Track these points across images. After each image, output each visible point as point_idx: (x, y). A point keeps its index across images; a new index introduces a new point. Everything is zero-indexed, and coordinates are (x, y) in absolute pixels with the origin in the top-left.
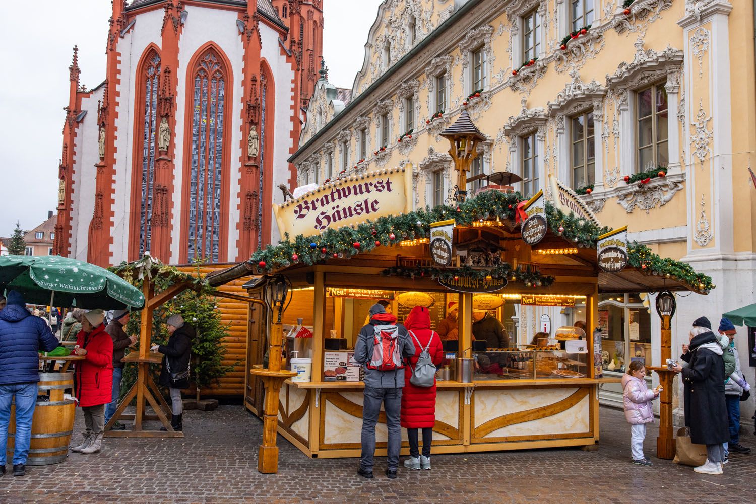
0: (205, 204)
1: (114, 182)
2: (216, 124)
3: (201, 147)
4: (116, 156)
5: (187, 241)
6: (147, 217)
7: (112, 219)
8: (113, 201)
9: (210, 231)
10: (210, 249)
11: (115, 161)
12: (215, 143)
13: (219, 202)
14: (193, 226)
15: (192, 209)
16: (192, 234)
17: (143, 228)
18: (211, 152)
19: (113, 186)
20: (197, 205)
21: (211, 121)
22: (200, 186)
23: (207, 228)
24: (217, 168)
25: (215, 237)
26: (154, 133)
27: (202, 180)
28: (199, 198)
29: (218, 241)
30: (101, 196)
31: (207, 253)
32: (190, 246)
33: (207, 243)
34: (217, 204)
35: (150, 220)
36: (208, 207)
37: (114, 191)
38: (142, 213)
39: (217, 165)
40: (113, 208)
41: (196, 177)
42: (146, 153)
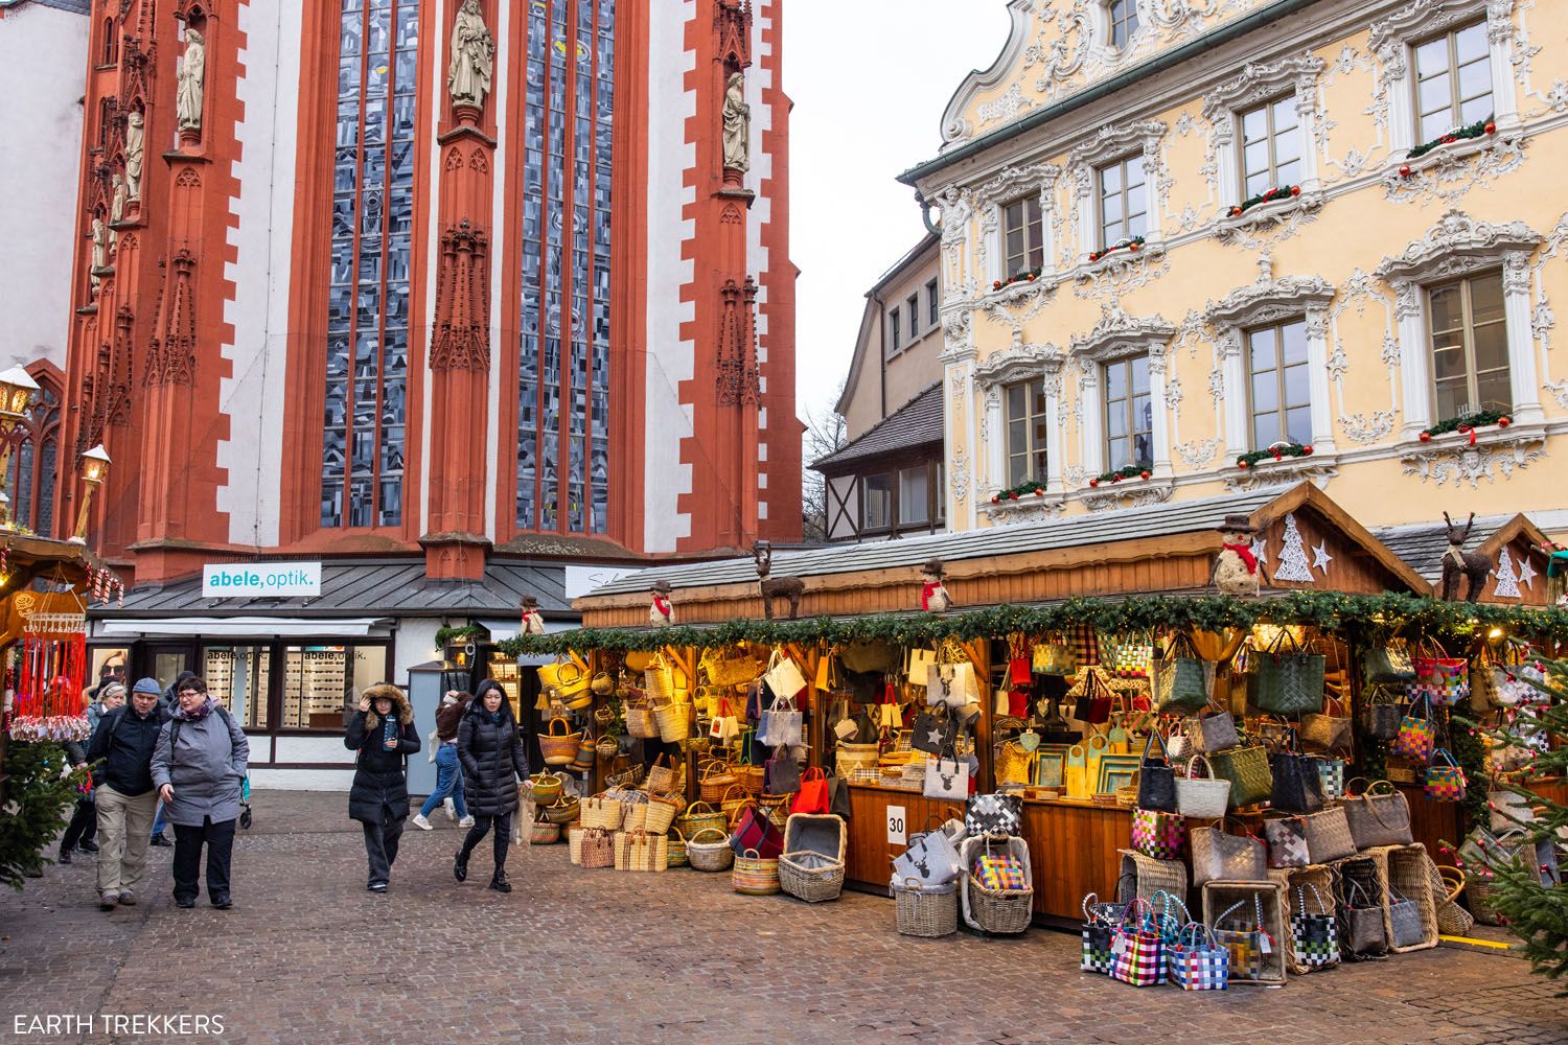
0: (565, 318)
1: (234, 221)
2: (594, 62)
3: (553, 129)
4: (241, 131)
5: (515, 437)
6: (354, 352)
7: (226, 351)
8: (229, 290)
9: (581, 408)
10: (582, 469)
11: (236, 150)
12: (593, 121)
13: (606, 314)
14: (532, 387)
15: (526, 330)
16: (527, 416)
17: (337, 390)
18: (580, 150)
19: (232, 236)
20: (542, 318)
21: (579, 52)
22: (551, 256)
23: (573, 399)
24: (600, 204)
25: (598, 430)
26: (384, 69)
27: (554, 235)
28: (548, 296)
29: (604, 442)
30: (191, 264)
31: (573, 480)
32: (523, 455)
33: (574, 446)
34: (600, 320)
35: (367, 361)
36: (575, 327)
37: (232, 254)
38: (332, 339)
39: (599, 195)
40: (231, 312)
41: (541, 226)
42: (344, 134)
